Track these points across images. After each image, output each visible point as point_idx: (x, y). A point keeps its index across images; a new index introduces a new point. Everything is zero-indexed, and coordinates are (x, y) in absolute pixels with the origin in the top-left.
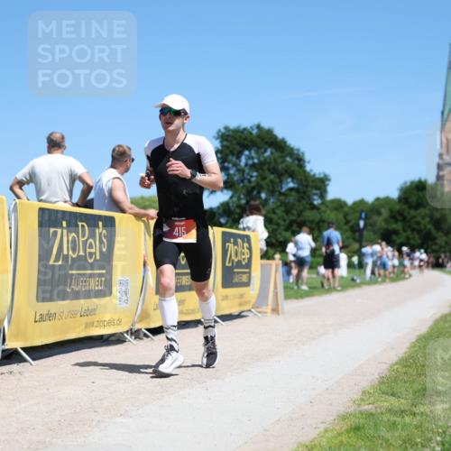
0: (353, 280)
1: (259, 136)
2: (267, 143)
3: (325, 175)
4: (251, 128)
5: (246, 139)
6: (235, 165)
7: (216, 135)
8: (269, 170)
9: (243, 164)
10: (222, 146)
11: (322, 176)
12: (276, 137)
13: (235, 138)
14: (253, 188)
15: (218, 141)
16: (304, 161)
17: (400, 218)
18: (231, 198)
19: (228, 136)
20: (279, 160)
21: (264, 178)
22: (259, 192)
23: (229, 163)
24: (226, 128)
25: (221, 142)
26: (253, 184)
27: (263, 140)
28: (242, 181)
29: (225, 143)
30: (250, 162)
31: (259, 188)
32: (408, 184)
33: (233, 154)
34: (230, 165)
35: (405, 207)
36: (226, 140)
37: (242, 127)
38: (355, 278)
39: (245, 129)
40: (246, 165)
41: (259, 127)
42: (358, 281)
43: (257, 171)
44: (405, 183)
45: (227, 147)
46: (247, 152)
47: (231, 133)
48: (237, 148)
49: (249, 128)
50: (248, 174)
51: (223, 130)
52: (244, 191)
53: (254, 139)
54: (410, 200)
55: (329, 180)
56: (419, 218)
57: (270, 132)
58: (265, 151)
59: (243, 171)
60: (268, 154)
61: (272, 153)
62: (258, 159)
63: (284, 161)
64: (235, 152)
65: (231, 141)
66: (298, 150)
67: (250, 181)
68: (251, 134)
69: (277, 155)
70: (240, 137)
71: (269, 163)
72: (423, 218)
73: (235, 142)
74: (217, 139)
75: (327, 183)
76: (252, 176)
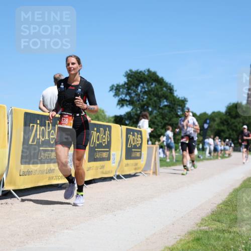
0: (199, 157)
1: (148, 76)
2: (153, 80)
3: (185, 98)
4: (145, 71)
5: (141, 77)
6: (134, 92)
7: (125, 74)
8: (153, 94)
9: (139, 91)
10: (128, 80)
11: (183, 99)
12: (158, 77)
13: (135, 77)
14: (144, 105)
15: (126, 77)
16: (173, 90)
17: (225, 123)
18: (132, 110)
19: (131, 75)
20: (159, 90)
21: (150, 99)
22: (148, 107)
23: (131, 90)
24: (130, 71)
25: (128, 78)
26: (144, 103)
27: (151, 78)
28: (139, 101)
29: (130, 79)
30: (143, 90)
31: (148, 105)
32: (231, 104)
33: (134, 86)
34: (132, 92)
35: (229, 117)
36: (131, 78)
37: (139, 71)
38: (200, 156)
39: (141, 72)
40: (141, 92)
41: (149, 71)
42: (202, 158)
43: (147, 95)
44: (230, 104)
45: (131, 82)
46: (141, 85)
47: (133, 74)
48: (136, 82)
49: (143, 71)
50: (142, 97)
51: (129, 72)
52: (139, 106)
53: (146, 77)
54: (232, 113)
55: (187, 101)
56: (236, 124)
57: (155, 74)
58: (152, 84)
59: (139, 95)
60: (153, 86)
61: (155, 85)
62: (148, 89)
63: (162, 90)
64: (135, 84)
65: (133, 78)
66: (170, 84)
67: (143, 101)
68: (144, 74)
69: (158, 86)
70: (138, 76)
71: (154, 91)
72: (239, 123)
73: (135, 79)
74: (125, 76)
75: (186, 103)
76: (144, 98)
